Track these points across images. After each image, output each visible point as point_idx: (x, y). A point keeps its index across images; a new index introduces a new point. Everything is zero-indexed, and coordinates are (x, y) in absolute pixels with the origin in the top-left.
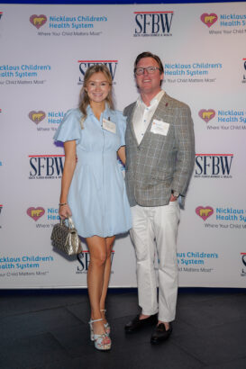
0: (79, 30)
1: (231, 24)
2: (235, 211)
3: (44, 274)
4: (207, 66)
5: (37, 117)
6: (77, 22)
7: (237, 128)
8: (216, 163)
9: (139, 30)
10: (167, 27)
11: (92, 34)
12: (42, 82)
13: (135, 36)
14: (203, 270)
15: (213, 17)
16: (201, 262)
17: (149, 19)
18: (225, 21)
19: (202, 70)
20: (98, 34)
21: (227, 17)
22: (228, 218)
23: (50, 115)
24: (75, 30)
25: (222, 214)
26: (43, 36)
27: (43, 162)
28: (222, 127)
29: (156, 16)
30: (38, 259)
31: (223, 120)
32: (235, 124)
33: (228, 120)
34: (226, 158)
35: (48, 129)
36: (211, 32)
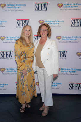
0: (17, 9)
1: (67, 7)
2: (67, 69)
3: (5, 89)
4: (59, 21)
5: (3, 38)
6: (16, 6)
7: (69, 42)
8: (61, 54)
9: (36, 9)
10: (46, 8)
11: (21, 10)
12: (4, 27)
13: (35, 11)
14: (57, 88)
15: (61, 5)
16: (56, 86)
17: (40, 5)
18: (66, 6)
19: (58, 22)
20: (23, 10)
21: (66, 5)
22: (65, 72)
23: (7, 37)
24: (15, 9)
25: (63, 70)
26: (4, 11)
27: (5, 53)
28: (64, 42)
29: (42, 5)
30: (3, 85)
31: (64, 39)
32: (68, 41)
33: (66, 39)
34: (65, 52)
35: (7, 42)
36: (61, 10)
